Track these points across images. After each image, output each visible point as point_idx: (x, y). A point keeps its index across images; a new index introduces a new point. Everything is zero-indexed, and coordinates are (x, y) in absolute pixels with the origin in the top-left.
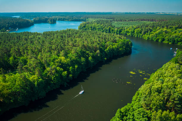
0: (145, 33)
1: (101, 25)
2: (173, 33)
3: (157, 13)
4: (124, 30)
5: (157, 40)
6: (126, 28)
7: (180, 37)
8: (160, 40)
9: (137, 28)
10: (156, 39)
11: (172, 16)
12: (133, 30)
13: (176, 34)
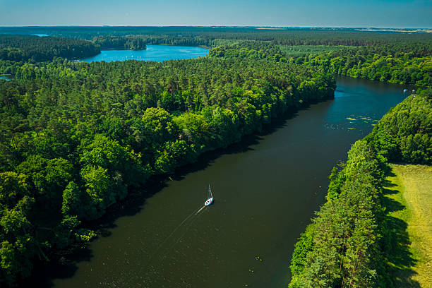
0: (351, 66)
1: (259, 52)
2: (405, 64)
3: (361, 29)
4: (308, 60)
5: (377, 77)
6: (310, 56)
7: (419, 71)
8: (382, 79)
9: (333, 57)
10: (374, 77)
11: (397, 36)
12: (327, 60)
13: (412, 67)
